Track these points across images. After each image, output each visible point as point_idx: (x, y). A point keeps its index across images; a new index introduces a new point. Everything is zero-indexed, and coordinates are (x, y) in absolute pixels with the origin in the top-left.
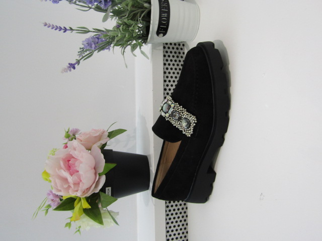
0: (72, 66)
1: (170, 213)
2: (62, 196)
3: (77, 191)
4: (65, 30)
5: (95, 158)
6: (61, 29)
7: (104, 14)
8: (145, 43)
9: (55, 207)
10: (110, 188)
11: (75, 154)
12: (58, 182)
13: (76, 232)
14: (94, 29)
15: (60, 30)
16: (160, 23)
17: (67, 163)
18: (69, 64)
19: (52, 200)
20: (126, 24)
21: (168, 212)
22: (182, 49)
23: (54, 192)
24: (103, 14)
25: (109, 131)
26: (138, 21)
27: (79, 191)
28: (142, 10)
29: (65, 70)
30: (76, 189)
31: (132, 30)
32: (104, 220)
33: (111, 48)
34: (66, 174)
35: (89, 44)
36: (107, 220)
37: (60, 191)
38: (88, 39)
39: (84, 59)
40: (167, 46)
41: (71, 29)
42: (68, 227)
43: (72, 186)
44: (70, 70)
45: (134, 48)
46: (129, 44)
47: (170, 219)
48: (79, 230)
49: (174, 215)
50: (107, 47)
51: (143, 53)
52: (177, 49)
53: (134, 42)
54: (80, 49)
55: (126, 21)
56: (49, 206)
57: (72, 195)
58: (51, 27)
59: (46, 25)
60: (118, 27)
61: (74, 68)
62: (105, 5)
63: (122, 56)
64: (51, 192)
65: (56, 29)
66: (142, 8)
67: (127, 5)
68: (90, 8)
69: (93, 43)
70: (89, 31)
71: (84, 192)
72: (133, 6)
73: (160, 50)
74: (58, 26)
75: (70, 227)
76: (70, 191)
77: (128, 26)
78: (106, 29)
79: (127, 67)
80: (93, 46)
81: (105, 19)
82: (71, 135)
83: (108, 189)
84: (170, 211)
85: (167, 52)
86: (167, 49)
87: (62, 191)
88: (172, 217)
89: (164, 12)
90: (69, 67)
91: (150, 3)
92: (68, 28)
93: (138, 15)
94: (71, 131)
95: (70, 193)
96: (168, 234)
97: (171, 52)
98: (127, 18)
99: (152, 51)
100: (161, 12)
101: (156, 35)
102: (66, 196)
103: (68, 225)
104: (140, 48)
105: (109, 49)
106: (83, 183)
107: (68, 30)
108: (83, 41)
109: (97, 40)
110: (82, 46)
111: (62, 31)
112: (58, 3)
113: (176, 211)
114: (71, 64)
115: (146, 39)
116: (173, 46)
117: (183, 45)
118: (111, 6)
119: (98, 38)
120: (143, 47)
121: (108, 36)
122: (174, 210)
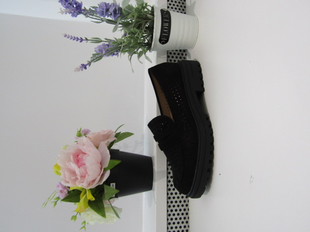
0: (84, 67)
1: (172, 213)
2: (69, 187)
3: (83, 182)
4: (82, 40)
5: (102, 154)
6: (78, 39)
7: (114, 25)
8: (150, 51)
9: (62, 198)
10: (114, 184)
11: (84, 149)
12: (67, 174)
13: (82, 228)
14: (106, 39)
15: (77, 40)
16: (162, 32)
17: (77, 158)
18: (82, 65)
19: (61, 191)
20: (133, 33)
21: (169, 212)
22: (184, 58)
23: (63, 183)
24: (113, 26)
25: (117, 132)
26: (142, 29)
27: (85, 182)
28: (146, 20)
29: (77, 70)
30: (82, 181)
31: (138, 38)
32: (107, 214)
33: (119, 54)
34: (74, 166)
35: (101, 51)
36: (110, 214)
37: (68, 182)
38: (100, 46)
39: (95, 61)
40: (171, 56)
41: (87, 39)
42: (73, 220)
43: (79, 178)
44: (82, 70)
45: (140, 55)
46: (135, 53)
47: (172, 219)
48: (84, 227)
49: (176, 216)
50: (115, 53)
51: (147, 58)
52: (181, 58)
53: (140, 50)
54: (93, 55)
55: (132, 29)
56: (58, 198)
57: (79, 186)
58: (70, 38)
59: (65, 36)
60: (125, 35)
62: (115, 16)
63: (129, 61)
64: (61, 184)
65: (74, 40)
66: (146, 19)
67: (133, 16)
68: (103, 21)
69: (103, 49)
70: (102, 41)
71: (90, 184)
72: (138, 17)
73: (164, 58)
74: (76, 37)
75: (75, 220)
76: (77, 183)
77: (134, 34)
78: (116, 39)
79: (133, 72)
80: (104, 52)
81: (115, 30)
82: (83, 134)
83: (113, 185)
84: (172, 211)
85: (171, 61)
86: (170, 58)
87: (70, 182)
88: (174, 217)
89: (166, 22)
90: (81, 67)
91: (153, 15)
92: (84, 38)
93: (143, 26)
94: (83, 131)
95: (77, 184)
97: (175, 61)
98: (134, 27)
99: (157, 59)
100: (163, 22)
101: (158, 43)
102: (73, 187)
103: (74, 218)
104: (145, 54)
105: (117, 54)
106: (89, 175)
107: (84, 40)
108: (95, 48)
110: (95, 53)
111: (79, 41)
112: (76, 16)
113: (178, 212)
114: (84, 65)
115: (151, 47)
116: (176, 55)
117: (186, 55)
118: (120, 18)
119: (108, 45)
120: (148, 53)
121: (116, 42)
122: (176, 210)
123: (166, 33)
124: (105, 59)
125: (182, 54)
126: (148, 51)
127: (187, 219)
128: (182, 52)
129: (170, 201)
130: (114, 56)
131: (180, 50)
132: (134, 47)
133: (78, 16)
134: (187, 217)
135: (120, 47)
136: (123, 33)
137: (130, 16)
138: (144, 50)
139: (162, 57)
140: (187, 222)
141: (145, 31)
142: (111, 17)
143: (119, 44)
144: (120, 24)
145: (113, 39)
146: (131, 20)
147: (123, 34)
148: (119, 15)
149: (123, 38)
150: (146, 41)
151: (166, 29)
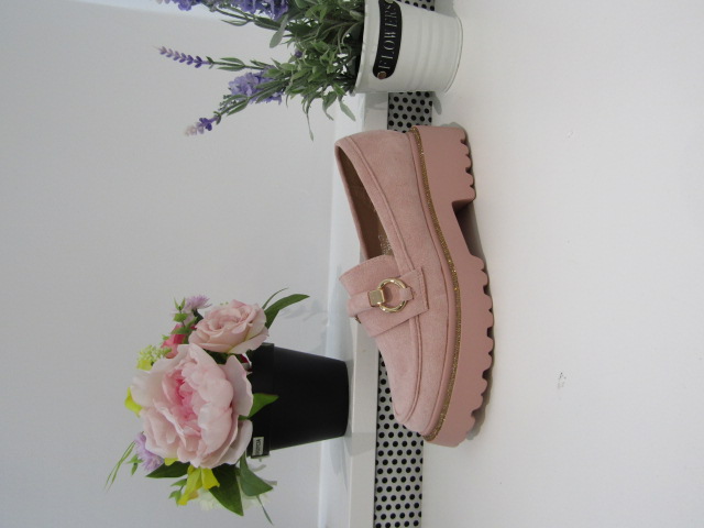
0: (206, 124)
1: (386, 450)
4: (199, 62)
6: (191, 60)
7: (274, 32)
8: (351, 92)
14: (255, 63)
15: (189, 63)
16: (381, 51)
18: (201, 120)
20: (315, 51)
21: (381, 448)
22: (427, 111)
24: (272, 33)
26: (337, 44)
28: (346, 23)
29: (192, 131)
31: (326, 62)
33: (284, 97)
35: (242, 89)
38: (241, 78)
39: (233, 112)
40: (396, 105)
41: (210, 61)
44: (202, 131)
45: (328, 101)
46: (318, 95)
47: (385, 462)
49: (395, 456)
50: (275, 95)
51: (344, 108)
52: (418, 110)
53: (330, 89)
54: (225, 97)
55: (314, 43)
58: (173, 57)
59: (163, 51)
60: (298, 55)
61: (209, 128)
62: (276, 12)
63: (305, 115)
65: (181, 61)
66: (343, 20)
67: (318, 13)
68: (249, 20)
69: (248, 86)
70: (244, 67)
72: (329, 16)
73: (381, 109)
74: (187, 55)
77: (318, 53)
78: (276, 62)
79: (312, 138)
80: (249, 92)
81: (275, 42)
84: (386, 444)
85: (396, 116)
86: (396, 110)
88: (390, 459)
89: (391, 29)
90: (201, 125)
91: (362, 12)
92: (204, 59)
93: (339, 35)
96: (380, 496)
97: (405, 117)
98: (318, 38)
99: (366, 111)
100: (383, 29)
101: (372, 74)
104: (340, 99)
105: (279, 98)
107: (206, 63)
108: (231, 83)
109: (256, 80)
110: (230, 93)
111: (194, 64)
112: (190, 8)
113: (400, 447)
114: (205, 120)
115: (354, 84)
116: (409, 103)
117: (431, 103)
118: (287, 16)
119: (259, 77)
120: (347, 98)
121: (277, 71)
122: (395, 444)
123: (389, 53)
124: (252, 107)
125: (423, 103)
126: (348, 93)
127: (418, 464)
128: (423, 97)
129: (382, 423)
130: (272, 101)
131: (418, 94)
132: (316, 83)
133: (193, 7)
134: (418, 458)
135: (287, 83)
136: (292, 49)
137: (311, 11)
138: (338, 90)
139: (377, 106)
140: (418, 470)
141: (342, 48)
142: (267, 13)
143: (283, 76)
144: (287, 29)
145: (272, 63)
146: (311, 21)
147: (293, 53)
148: (286, 9)
149: (293, 63)
150: (345, 70)
151: (389, 45)
